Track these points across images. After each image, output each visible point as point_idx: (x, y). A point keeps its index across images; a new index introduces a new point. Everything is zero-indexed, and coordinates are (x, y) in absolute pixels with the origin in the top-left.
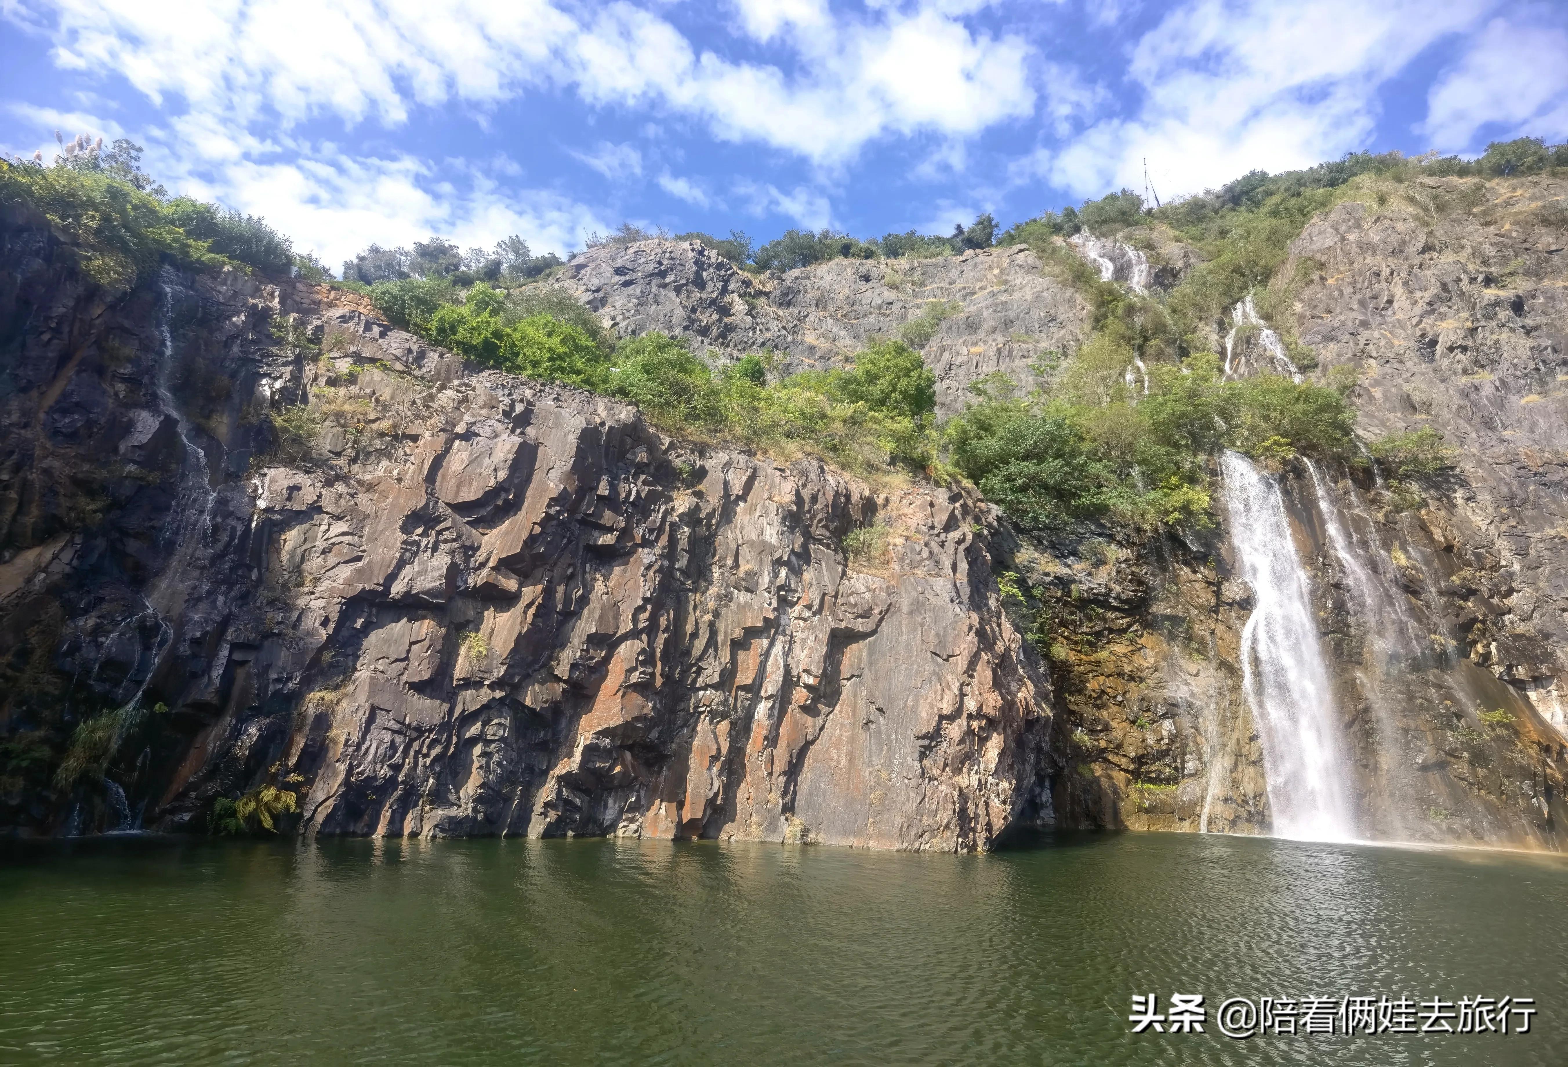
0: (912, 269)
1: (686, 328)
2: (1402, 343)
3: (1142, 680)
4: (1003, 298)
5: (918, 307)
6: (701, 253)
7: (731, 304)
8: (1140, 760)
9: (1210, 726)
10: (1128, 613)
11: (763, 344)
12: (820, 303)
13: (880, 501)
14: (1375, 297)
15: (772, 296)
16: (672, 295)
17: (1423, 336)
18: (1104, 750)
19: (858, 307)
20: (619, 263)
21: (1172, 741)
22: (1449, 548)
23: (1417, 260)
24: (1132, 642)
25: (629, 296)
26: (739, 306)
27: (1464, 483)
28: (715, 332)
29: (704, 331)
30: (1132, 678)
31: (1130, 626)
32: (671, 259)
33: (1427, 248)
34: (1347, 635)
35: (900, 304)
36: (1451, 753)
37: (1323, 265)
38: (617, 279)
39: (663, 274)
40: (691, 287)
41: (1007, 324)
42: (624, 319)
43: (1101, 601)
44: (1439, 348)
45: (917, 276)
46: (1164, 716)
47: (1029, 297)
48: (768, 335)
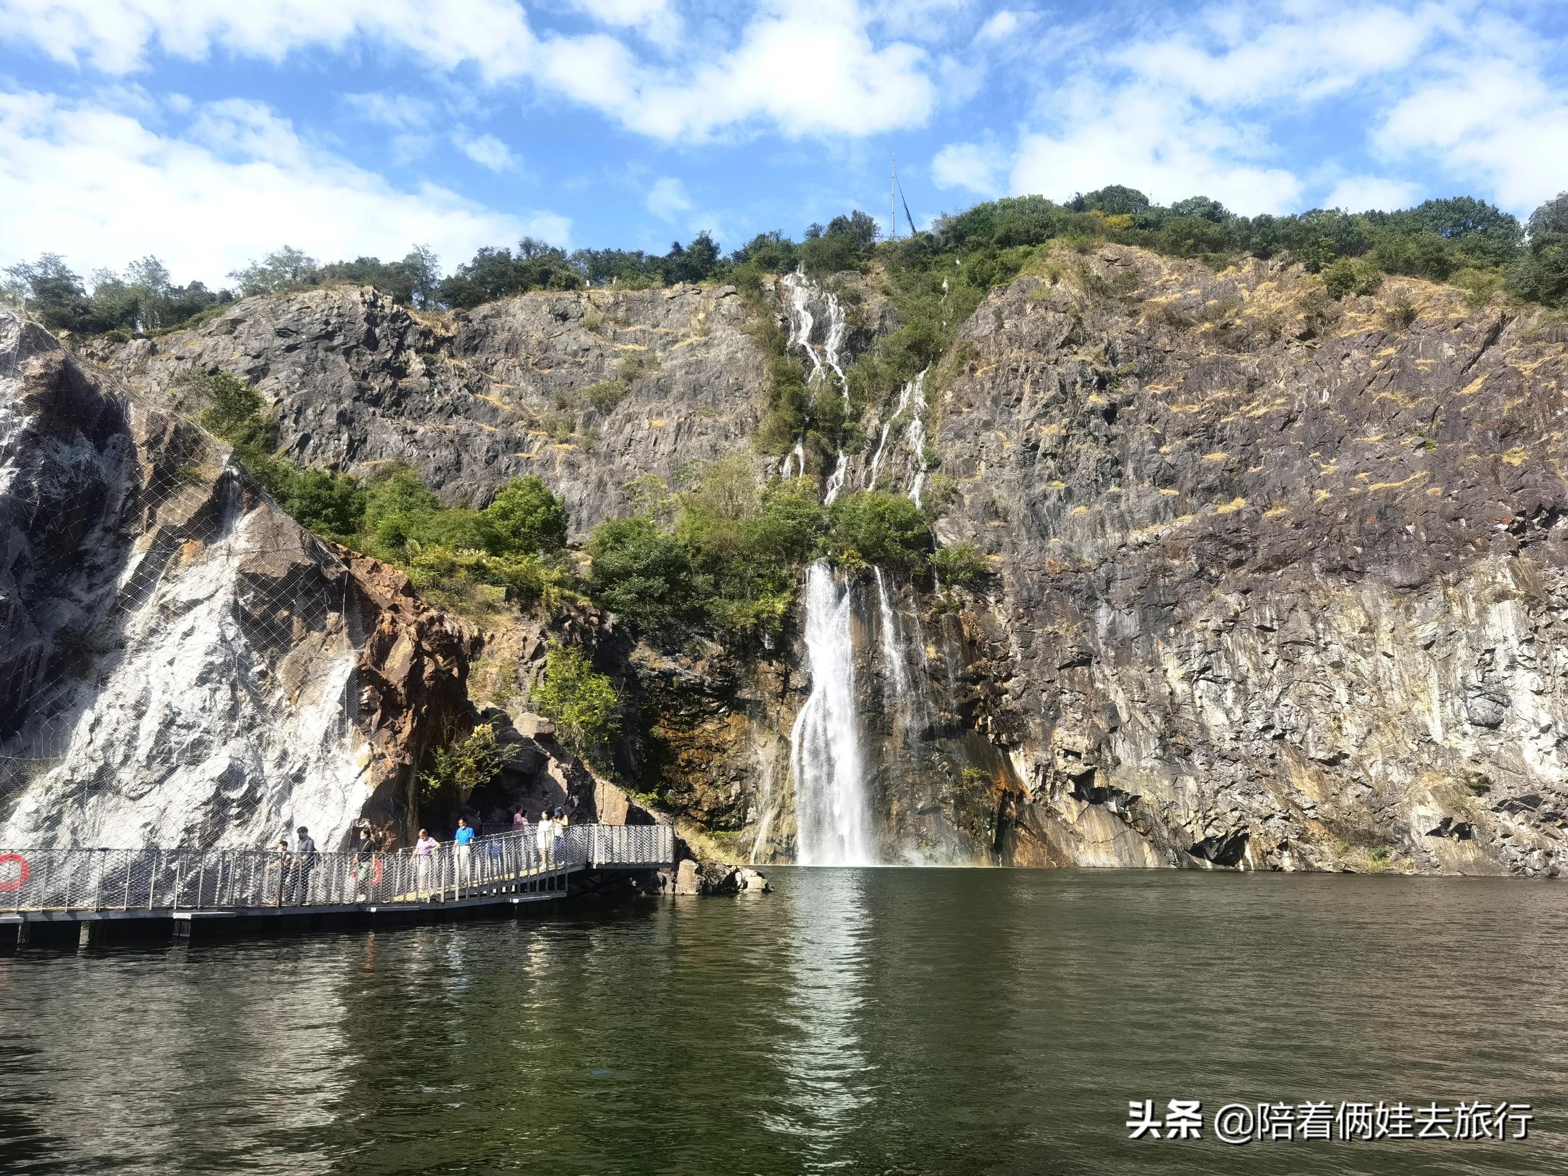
0: (617, 304)
1: (356, 399)
2: (1011, 446)
3: (725, 751)
4: (701, 354)
5: (616, 355)
6: (373, 304)
7: (407, 363)
8: (711, 813)
9: (767, 785)
10: (718, 698)
11: (441, 409)
12: (511, 347)
13: (486, 639)
14: (1009, 393)
15: (456, 341)
16: (341, 359)
17: (1027, 440)
18: (686, 807)
19: (551, 353)
20: (281, 323)
21: (738, 798)
22: (972, 643)
23: (1053, 356)
24: (721, 720)
25: (293, 363)
26: (416, 365)
27: (999, 585)
28: (388, 400)
29: (376, 401)
30: (718, 750)
31: (719, 708)
32: (340, 315)
33: (1068, 342)
34: (881, 713)
35: (597, 352)
36: (944, 800)
37: (978, 354)
38: (279, 342)
39: (330, 336)
40: (362, 349)
41: (696, 390)
42: (290, 393)
43: (698, 688)
44: (1039, 453)
45: (621, 314)
46: (734, 779)
47: (723, 358)
48: (447, 398)
